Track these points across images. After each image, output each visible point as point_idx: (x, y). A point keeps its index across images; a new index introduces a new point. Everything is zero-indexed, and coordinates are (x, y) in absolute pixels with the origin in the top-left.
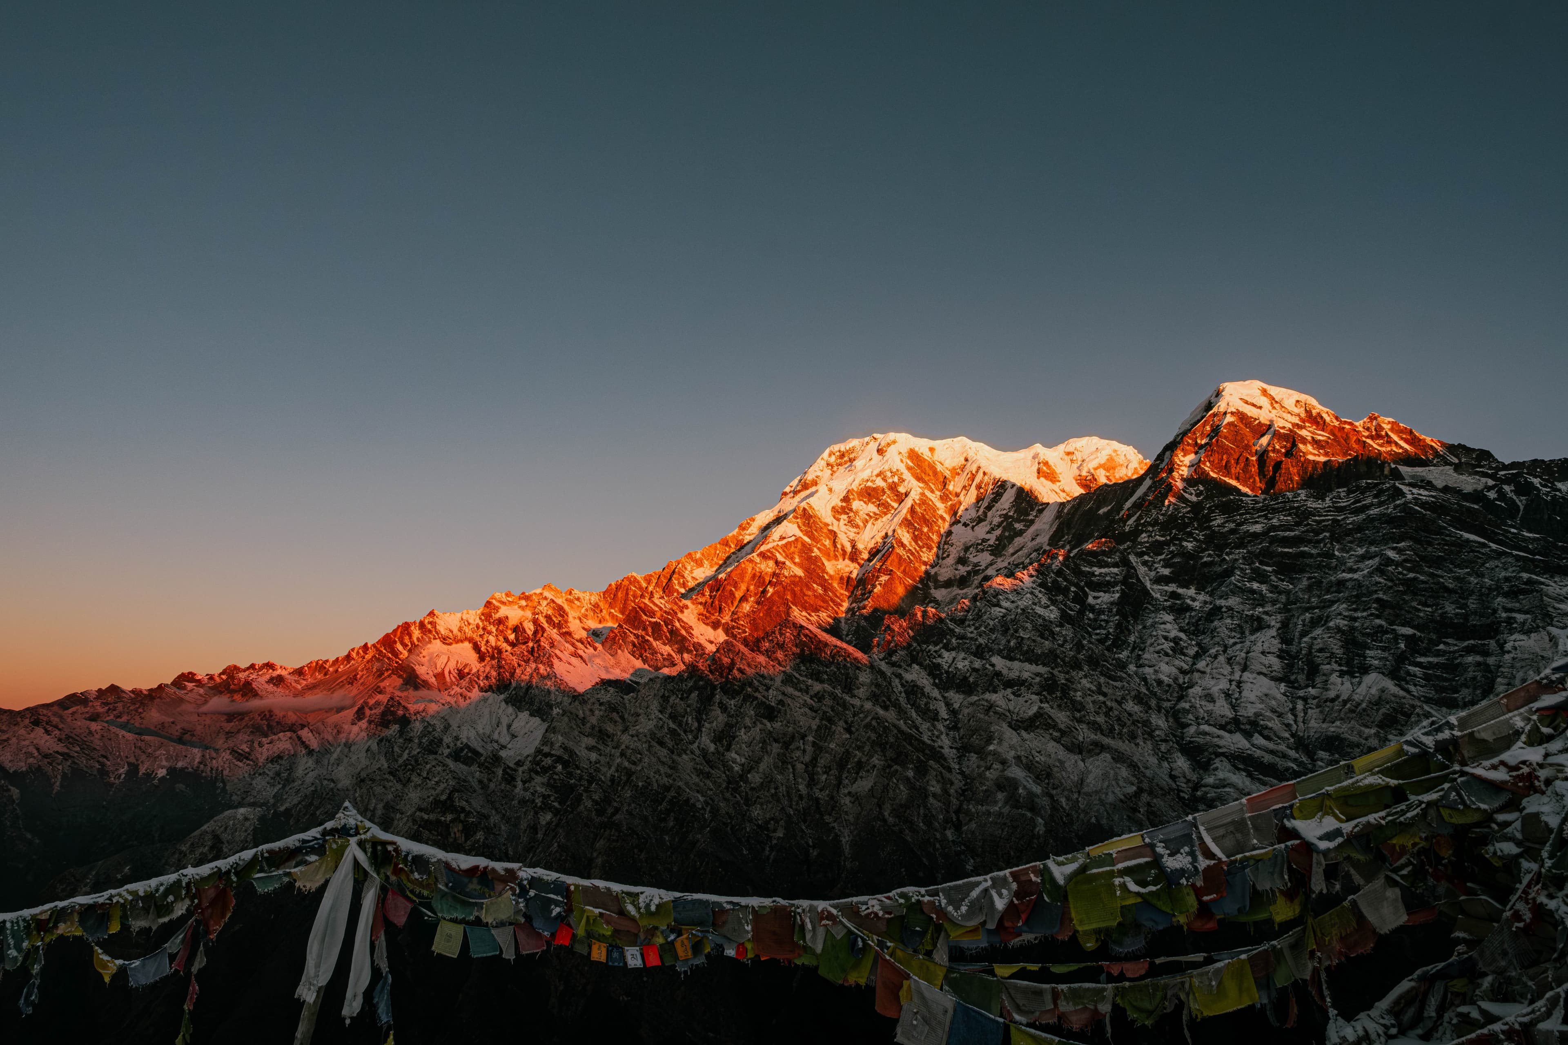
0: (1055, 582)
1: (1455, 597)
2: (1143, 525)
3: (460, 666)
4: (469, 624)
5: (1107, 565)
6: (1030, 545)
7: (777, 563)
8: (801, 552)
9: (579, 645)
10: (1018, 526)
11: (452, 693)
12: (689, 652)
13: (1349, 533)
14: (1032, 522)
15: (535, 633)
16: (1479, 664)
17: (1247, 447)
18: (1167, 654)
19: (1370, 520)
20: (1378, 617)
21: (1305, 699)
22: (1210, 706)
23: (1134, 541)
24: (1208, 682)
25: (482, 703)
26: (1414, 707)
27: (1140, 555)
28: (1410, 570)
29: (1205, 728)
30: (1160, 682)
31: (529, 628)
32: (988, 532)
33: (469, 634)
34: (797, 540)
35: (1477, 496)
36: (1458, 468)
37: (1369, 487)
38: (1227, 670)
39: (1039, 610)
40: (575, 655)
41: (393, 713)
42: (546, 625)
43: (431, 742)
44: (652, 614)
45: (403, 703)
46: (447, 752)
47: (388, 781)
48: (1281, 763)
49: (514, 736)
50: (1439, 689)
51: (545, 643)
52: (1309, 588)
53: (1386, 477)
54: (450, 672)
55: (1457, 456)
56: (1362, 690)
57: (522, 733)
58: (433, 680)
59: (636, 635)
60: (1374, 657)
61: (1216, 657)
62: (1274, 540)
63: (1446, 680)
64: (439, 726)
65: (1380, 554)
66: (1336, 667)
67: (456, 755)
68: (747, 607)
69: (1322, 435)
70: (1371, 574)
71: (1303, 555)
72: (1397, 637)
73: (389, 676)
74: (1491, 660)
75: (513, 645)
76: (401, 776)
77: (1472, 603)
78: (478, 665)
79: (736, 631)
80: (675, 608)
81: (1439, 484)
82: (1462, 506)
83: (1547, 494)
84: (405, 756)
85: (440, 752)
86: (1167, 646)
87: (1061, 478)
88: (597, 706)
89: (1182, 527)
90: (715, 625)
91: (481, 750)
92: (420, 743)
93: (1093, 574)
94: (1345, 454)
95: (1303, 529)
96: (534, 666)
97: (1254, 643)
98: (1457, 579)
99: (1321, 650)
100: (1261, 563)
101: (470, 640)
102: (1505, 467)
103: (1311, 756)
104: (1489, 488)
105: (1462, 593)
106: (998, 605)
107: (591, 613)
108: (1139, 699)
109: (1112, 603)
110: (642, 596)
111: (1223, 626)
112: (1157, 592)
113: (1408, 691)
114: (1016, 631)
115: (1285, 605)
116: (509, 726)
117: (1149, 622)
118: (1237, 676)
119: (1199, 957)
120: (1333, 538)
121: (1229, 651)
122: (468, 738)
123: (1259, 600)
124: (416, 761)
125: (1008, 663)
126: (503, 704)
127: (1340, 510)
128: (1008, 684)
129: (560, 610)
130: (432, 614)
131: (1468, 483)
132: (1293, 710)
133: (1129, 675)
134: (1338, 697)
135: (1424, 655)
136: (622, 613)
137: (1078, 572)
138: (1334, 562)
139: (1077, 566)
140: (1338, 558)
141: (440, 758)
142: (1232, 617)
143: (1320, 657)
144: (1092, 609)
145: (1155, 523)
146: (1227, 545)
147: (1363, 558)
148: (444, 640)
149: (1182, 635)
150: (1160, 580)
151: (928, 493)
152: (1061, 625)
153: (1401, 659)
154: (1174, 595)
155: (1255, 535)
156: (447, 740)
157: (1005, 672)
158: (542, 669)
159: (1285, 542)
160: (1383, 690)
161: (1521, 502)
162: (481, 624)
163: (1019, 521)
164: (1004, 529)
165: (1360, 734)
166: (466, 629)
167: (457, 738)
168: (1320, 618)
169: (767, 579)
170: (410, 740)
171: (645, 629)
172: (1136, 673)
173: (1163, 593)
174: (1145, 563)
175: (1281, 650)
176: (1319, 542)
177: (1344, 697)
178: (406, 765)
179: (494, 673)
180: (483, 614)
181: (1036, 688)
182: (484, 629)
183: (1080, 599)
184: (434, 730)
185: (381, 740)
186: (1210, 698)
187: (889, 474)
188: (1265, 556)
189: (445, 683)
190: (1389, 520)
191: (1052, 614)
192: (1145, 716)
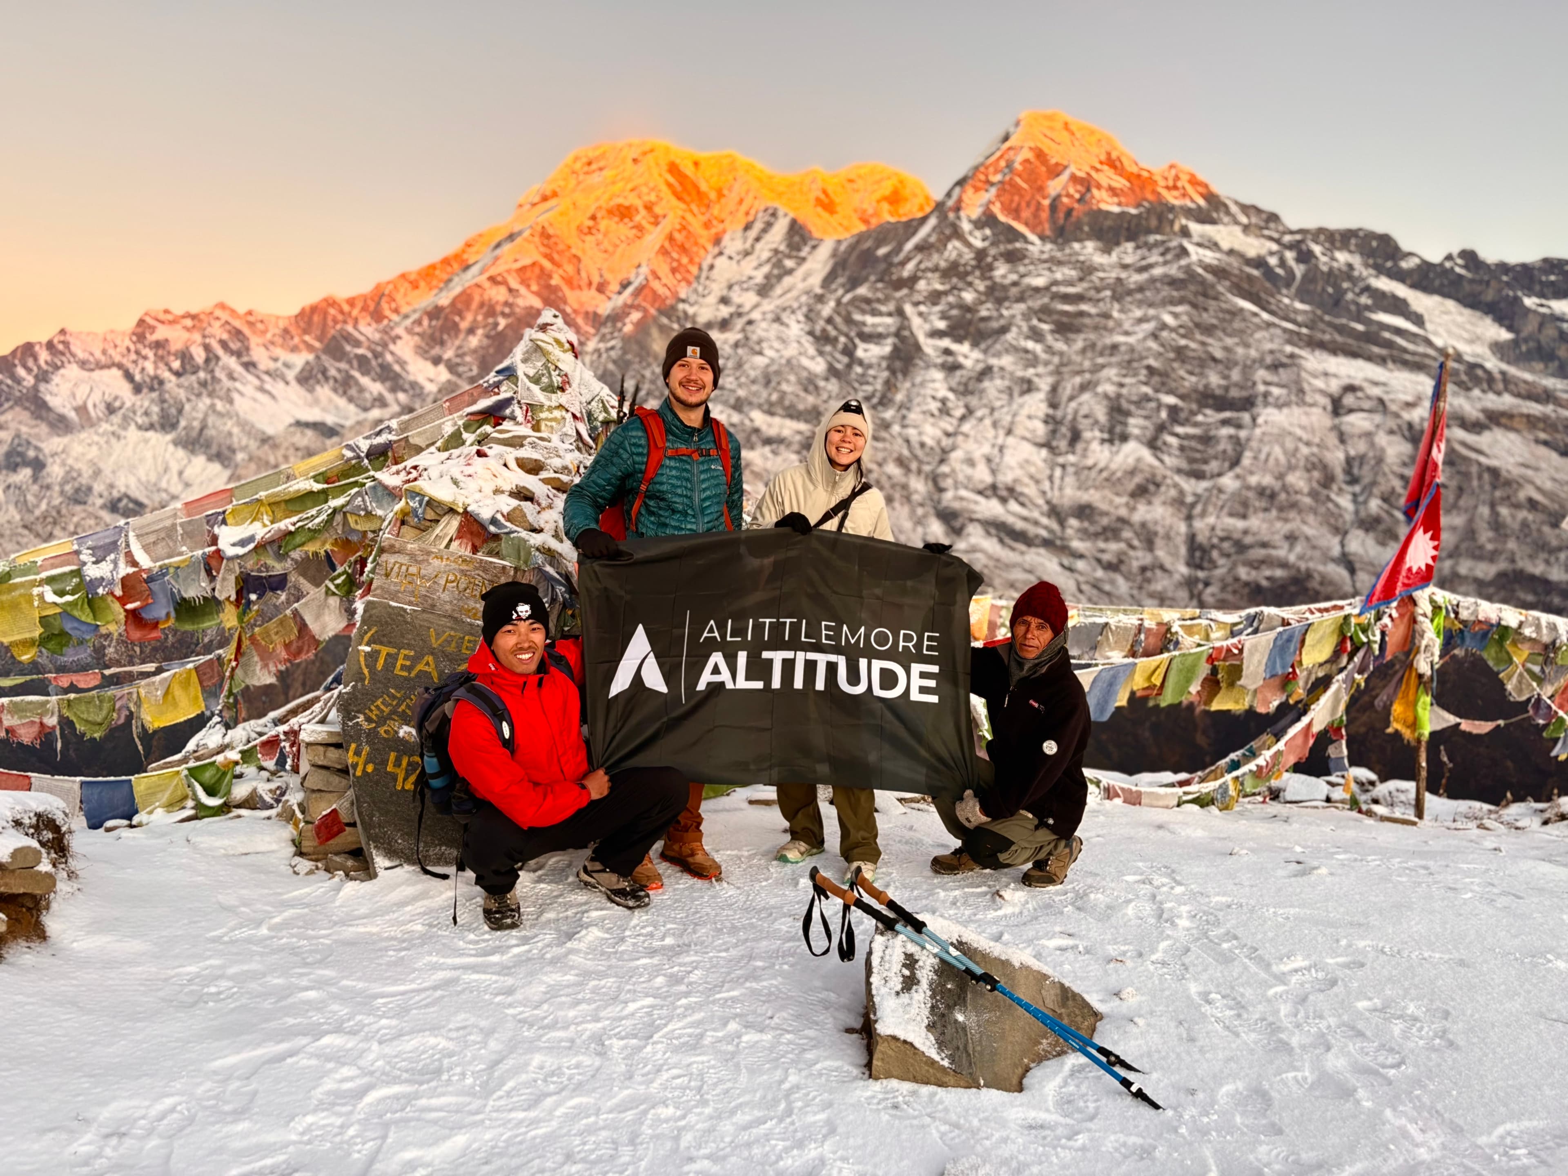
0: (824, 330)
1: (1220, 367)
2: (923, 271)
3: (108, 398)
4: (116, 346)
5: (880, 314)
6: (801, 286)
7: (510, 290)
8: (539, 277)
9: (266, 378)
10: (789, 263)
11: (101, 430)
12: (405, 391)
13: (1130, 293)
14: (804, 259)
15: (207, 361)
16: (1231, 437)
17: (1041, 189)
18: (933, 415)
19: (1153, 280)
20: (1146, 384)
21: (1063, 466)
22: (969, 471)
23: (911, 288)
24: (970, 445)
25: (142, 445)
26: (1165, 477)
27: (916, 304)
28: (1183, 336)
29: (963, 493)
30: (922, 445)
31: (199, 355)
32: (756, 268)
33: (117, 359)
34: (534, 264)
35: (1260, 263)
36: (1246, 229)
37: (1156, 244)
38: (991, 433)
39: (805, 362)
40: (262, 389)
41: (21, 455)
42: (220, 352)
43: (77, 491)
44: (357, 344)
45: (34, 442)
46: (99, 502)
47: (23, 536)
48: (1032, 530)
49: (187, 485)
50: (1191, 461)
51: (220, 374)
52: (1083, 351)
53: (1175, 234)
54: (95, 406)
55: (1248, 216)
56: (1119, 459)
57: (198, 481)
58: (72, 415)
59: (339, 370)
60: (1135, 424)
61: (981, 419)
62: (1056, 296)
63: (1198, 451)
64: (87, 472)
65: (1157, 318)
66: (1097, 434)
67: (113, 507)
68: (474, 341)
69: (1120, 182)
70: (1145, 339)
71: (1082, 314)
72: (1160, 406)
73: (11, 408)
74: (1243, 434)
75: (178, 374)
76: (41, 531)
77: (1236, 375)
78: (134, 398)
79: (461, 369)
80: (386, 338)
81: (1225, 245)
82: (1241, 271)
83: (1325, 263)
84: (43, 506)
85: (90, 502)
86: (934, 406)
87: (839, 209)
88: (291, 451)
89: (963, 276)
90: (436, 361)
91: (145, 501)
92: (62, 492)
93: (864, 324)
94: (1138, 205)
95: (1085, 285)
96: (208, 401)
97: (1021, 406)
98: (1227, 349)
99: (1086, 416)
100: (1040, 320)
101: (120, 366)
102: (1292, 232)
103: (1062, 523)
104: (1272, 253)
105: (1229, 364)
106: (760, 353)
107: (279, 340)
108: (900, 462)
109: (883, 358)
110: (345, 322)
111: (992, 387)
112: (930, 347)
113: (1162, 461)
114: (779, 383)
115: (1058, 367)
116: (180, 473)
117: (918, 380)
118: (1000, 441)
119: (151, 667)
120: (1117, 298)
121: (996, 415)
122: (127, 486)
123: (1032, 361)
124: (59, 512)
125: (768, 419)
126: (171, 447)
127: (1125, 267)
128: (768, 441)
129: (238, 334)
130: (63, 332)
131: (1254, 246)
132: (1051, 478)
133: (893, 436)
134: (1095, 465)
135: (1182, 424)
136: (320, 339)
137: (849, 321)
138: (1111, 324)
139: (849, 314)
140: (1116, 320)
141: (90, 509)
142: (1003, 378)
143: (1083, 424)
144: (861, 363)
145: (936, 269)
146: (1006, 298)
147: (1140, 321)
148: (83, 364)
149: (951, 396)
150: (936, 334)
151: (689, 217)
152: (827, 379)
153: (1161, 428)
154: (947, 352)
155: (1037, 290)
156: (98, 487)
157: (764, 428)
158: (220, 405)
159: (1067, 298)
160: (1139, 460)
161: (1299, 270)
162: (132, 348)
163: (789, 257)
164: (775, 266)
165: (1111, 502)
166: (111, 351)
167: (112, 486)
168: (1089, 383)
169: (499, 308)
170: (48, 487)
171: (350, 362)
172: (900, 434)
173: (936, 348)
174: (921, 314)
175: (1047, 416)
176: (1099, 300)
177: (1102, 465)
178: (45, 518)
179: (155, 409)
180: (134, 334)
181: (796, 447)
182: (137, 353)
183: (849, 351)
184: (80, 475)
185: (9, 487)
186: (971, 462)
187: (645, 190)
188: (1044, 312)
189: (89, 418)
190: (1173, 282)
191: (819, 366)
192: (903, 480)
